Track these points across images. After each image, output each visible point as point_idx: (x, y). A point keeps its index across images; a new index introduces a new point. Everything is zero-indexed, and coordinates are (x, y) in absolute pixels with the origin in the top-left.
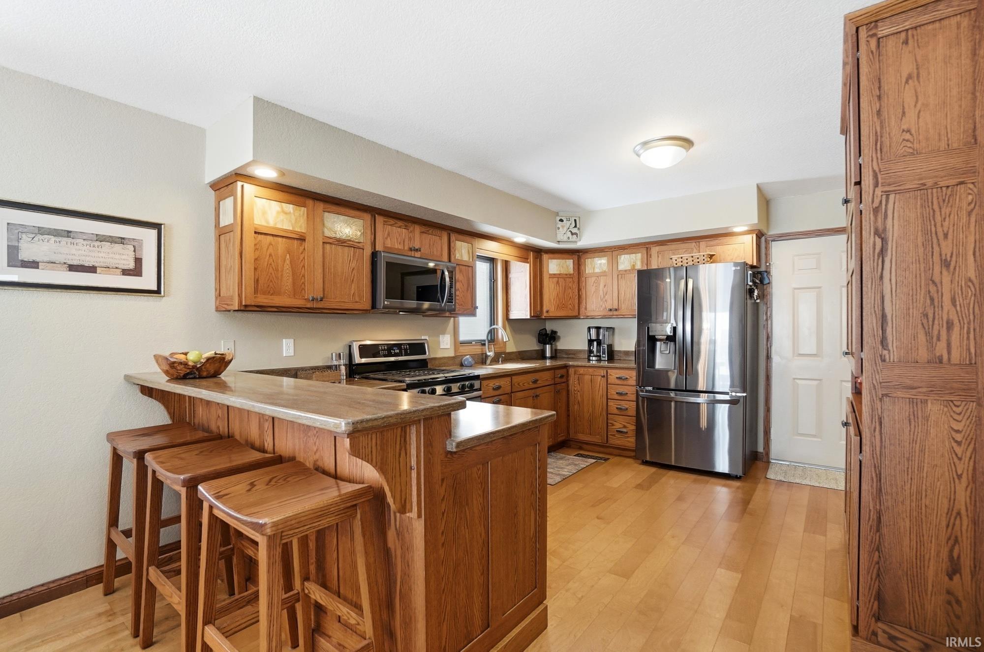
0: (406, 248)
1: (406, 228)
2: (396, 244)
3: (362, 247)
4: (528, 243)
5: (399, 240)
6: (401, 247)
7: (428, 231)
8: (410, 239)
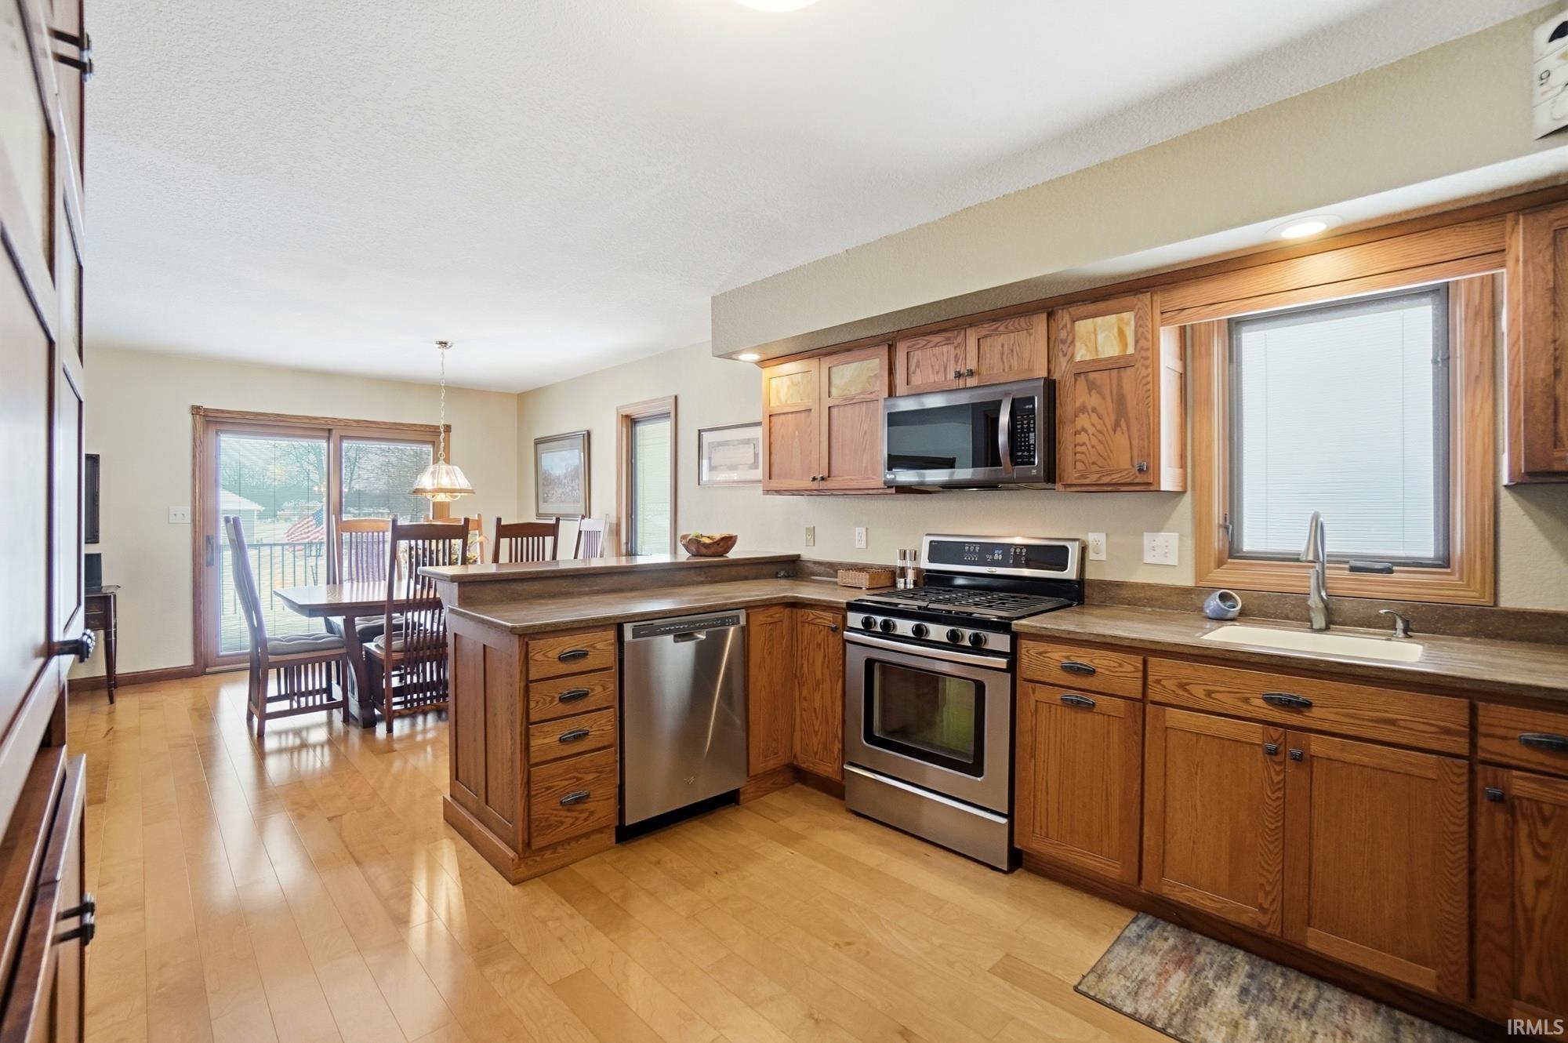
0: (951, 375)
1: (948, 341)
2: (931, 376)
3: (875, 399)
4: (1333, 230)
5: (937, 368)
6: (940, 378)
7: (996, 330)
8: (956, 358)
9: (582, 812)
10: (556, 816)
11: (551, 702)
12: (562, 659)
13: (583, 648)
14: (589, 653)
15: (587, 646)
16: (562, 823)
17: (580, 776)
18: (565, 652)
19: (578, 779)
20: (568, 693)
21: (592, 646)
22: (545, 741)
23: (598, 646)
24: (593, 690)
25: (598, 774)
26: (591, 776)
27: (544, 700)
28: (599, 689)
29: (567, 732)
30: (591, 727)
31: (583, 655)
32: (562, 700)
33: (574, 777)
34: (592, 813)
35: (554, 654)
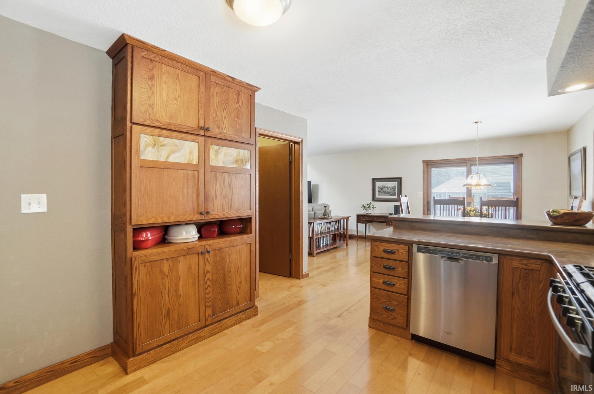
9: (391, 315)
10: (380, 310)
11: (380, 266)
12: (385, 251)
13: (393, 249)
14: (396, 253)
15: (396, 250)
16: (383, 315)
17: (391, 300)
18: (385, 249)
19: (390, 301)
20: (387, 266)
21: (397, 250)
22: (378, 280)
23: (400, 251)
24: (397, 268)
25: (398, 304)
26: (396, 303)
27: (377, 265)
28: (400, 269)
29: (386, 281)
30: (396, 283)
31: (393, 253)
32: (384, 267)
33: (388, 300)
34: (395, 318)
35: (382, 249)
